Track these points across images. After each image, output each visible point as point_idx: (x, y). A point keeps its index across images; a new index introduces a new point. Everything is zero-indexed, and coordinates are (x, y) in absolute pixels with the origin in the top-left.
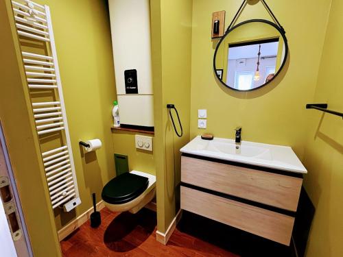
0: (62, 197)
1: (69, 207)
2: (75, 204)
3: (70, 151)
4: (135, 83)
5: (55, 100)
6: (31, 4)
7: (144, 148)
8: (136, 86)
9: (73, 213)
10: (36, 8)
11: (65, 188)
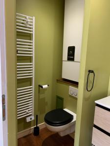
0: (26, 113)
1: (28, 120)
2: (31, 119)
3: (33, 89)
4: (73, 55)
5: (31, 62)
6: (27, 17)
7: (73, 95)
8: (74, 56)
9: (29, 124)
10: (29, 19)
11: (28, 109)
